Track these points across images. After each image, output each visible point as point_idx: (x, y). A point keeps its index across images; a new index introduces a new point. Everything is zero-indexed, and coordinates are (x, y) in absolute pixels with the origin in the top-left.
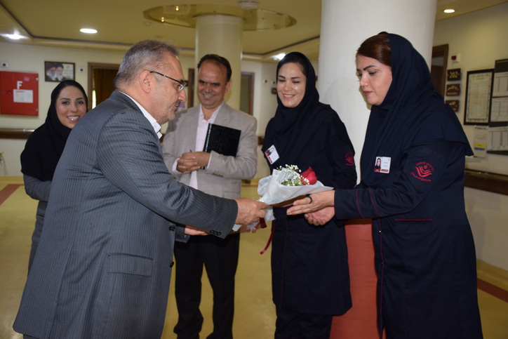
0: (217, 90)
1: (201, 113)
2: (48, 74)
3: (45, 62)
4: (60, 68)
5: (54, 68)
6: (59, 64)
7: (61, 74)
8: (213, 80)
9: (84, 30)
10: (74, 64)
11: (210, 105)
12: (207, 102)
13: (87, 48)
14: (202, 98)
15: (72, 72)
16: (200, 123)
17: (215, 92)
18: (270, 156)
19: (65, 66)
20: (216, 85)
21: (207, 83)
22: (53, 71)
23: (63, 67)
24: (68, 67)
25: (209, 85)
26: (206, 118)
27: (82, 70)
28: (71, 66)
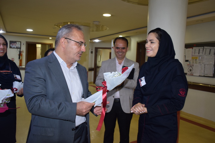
0: (124, 50)
1: (117, 61)
2: (11, 45)
3: (10, 41)
4: (15, 43)
5: (13, 43)
6: (15, 42)
7: (16, 46)
8: (122, 47)
9: (28, 30)
10: (21, 42)
11: (121, 58)
12: (120, 57)
13: (26, 37)
14: (118, 55)
15: (20, 45)
16: (117, 66)
17: (123, 51)
18: (141, 82)
19: (17, 42)
20: (124, 48)
21: (120, 48)
22: (13, 44)
23: (16, 43)
24: (18, 43)
25: (121, 49)
26: (120, 64)
27: (23, 44)
28: (20, 43)
